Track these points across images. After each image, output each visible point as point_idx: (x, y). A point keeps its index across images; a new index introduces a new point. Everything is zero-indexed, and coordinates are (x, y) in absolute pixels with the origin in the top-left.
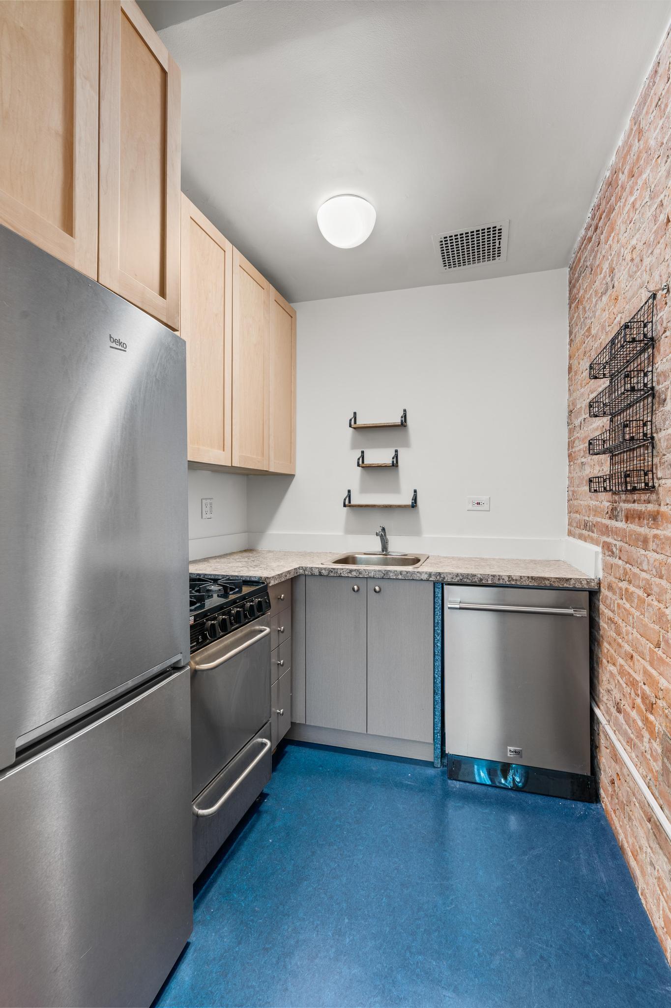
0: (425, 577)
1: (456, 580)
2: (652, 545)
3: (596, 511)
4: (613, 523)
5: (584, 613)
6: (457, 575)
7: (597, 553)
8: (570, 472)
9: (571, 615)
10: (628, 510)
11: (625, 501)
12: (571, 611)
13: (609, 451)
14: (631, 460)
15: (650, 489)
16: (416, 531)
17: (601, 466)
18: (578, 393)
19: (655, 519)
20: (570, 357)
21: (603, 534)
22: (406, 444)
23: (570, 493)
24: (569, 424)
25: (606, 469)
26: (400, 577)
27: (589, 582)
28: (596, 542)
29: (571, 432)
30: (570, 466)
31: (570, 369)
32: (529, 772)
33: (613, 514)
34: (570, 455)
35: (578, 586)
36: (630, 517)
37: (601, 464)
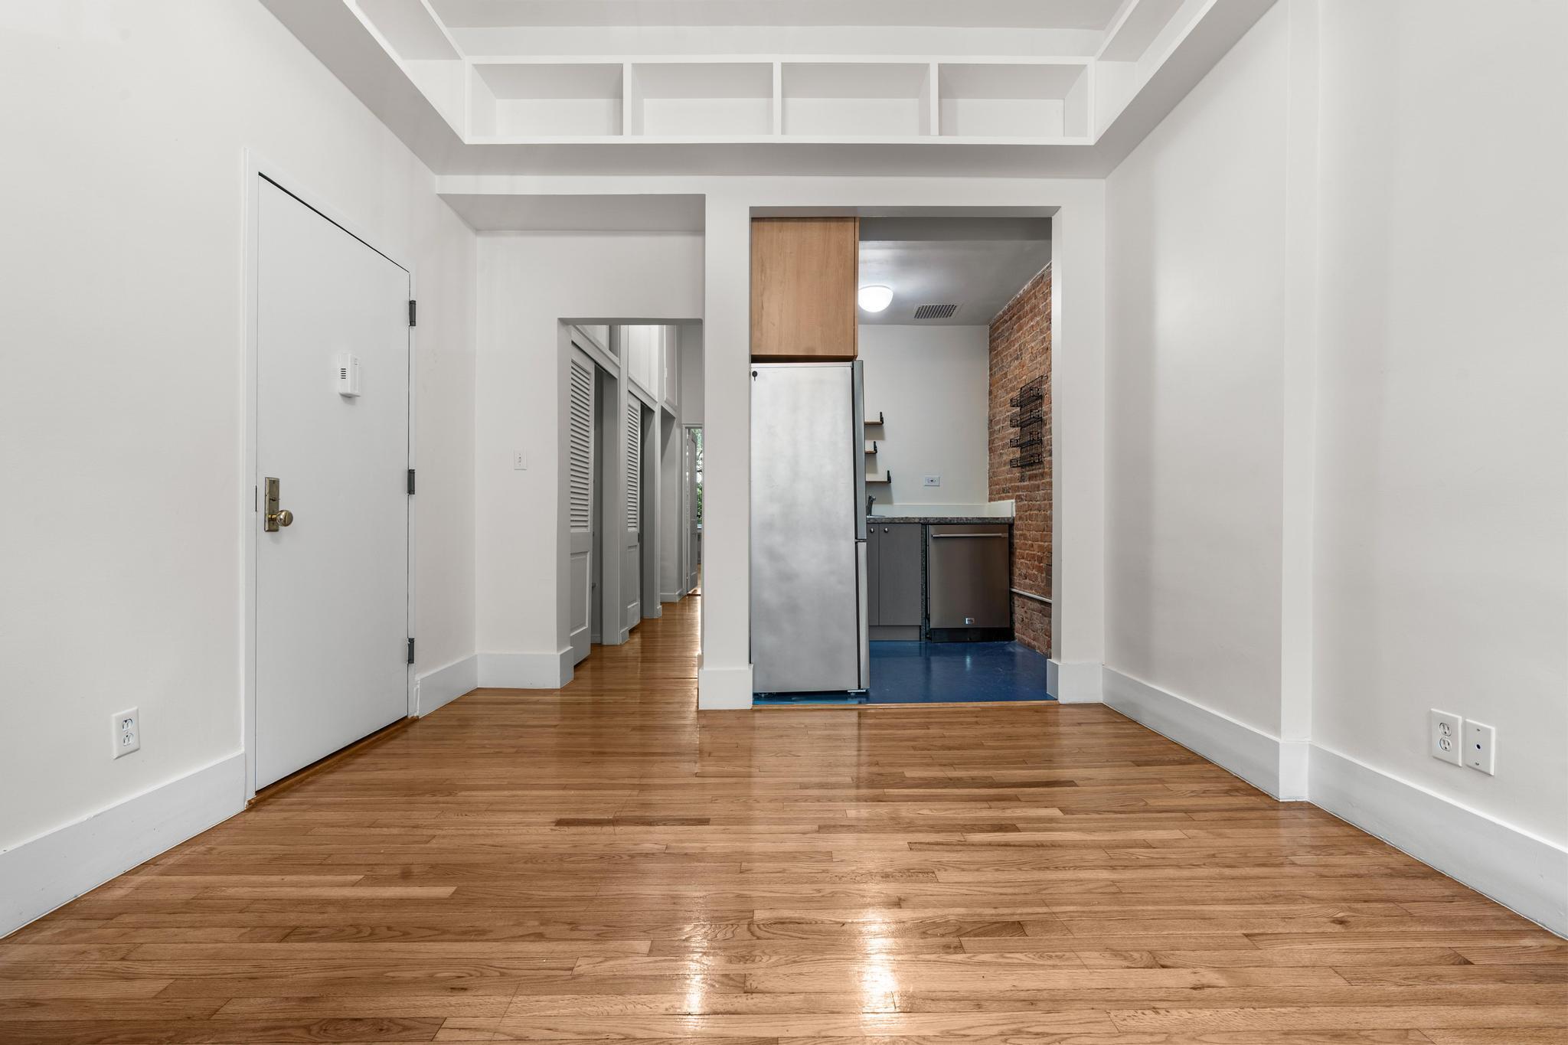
0: (917, 521)
1: (936, 521)
2: (1041, 488)
3: (1011, 480)
4: (1023, 484)
5: (1006, 535)
6: (937, 518)
7: (1012, 503)
8: (990, 460)
9: (1000, 537)
10: (1030, 475)
11: (1029, 471)
12: (1000, 534)
13: (1021, 446)
14: (1032, 450)
15: (1040, 462)
16: (889, 501)
17: (1017, 453)
18: (997, 410)
19: (1042, 476)
20: (990, 385)
21: (1016, 491)
22: (882, 437)
23: (991, 474)
24: (989, 429)
25: (1018, 455)
26: (902, 521)
27: (1008, 518)
28: (1009, 498)
29: (991, 434)
30: (990, 456)
31: (990, 393)
32: (983, 630)
33: (1022, 479)
34: (990, 449)
35: (1003, 521)
36: (1031, 478)
37: (1014, 453)
